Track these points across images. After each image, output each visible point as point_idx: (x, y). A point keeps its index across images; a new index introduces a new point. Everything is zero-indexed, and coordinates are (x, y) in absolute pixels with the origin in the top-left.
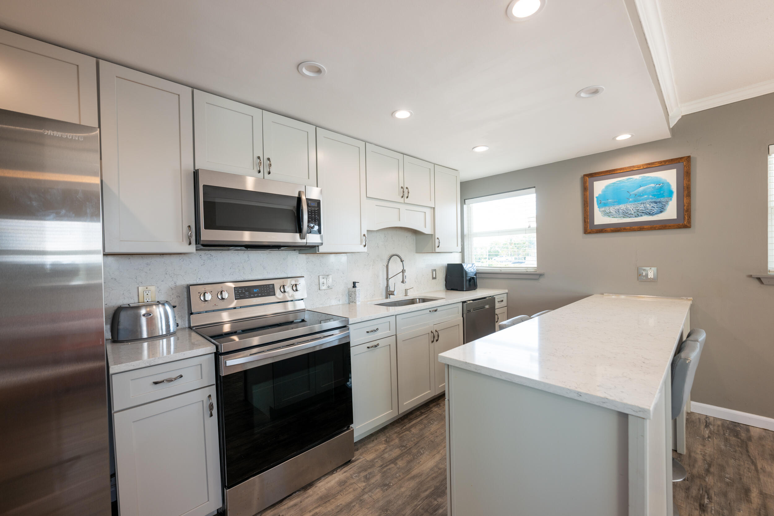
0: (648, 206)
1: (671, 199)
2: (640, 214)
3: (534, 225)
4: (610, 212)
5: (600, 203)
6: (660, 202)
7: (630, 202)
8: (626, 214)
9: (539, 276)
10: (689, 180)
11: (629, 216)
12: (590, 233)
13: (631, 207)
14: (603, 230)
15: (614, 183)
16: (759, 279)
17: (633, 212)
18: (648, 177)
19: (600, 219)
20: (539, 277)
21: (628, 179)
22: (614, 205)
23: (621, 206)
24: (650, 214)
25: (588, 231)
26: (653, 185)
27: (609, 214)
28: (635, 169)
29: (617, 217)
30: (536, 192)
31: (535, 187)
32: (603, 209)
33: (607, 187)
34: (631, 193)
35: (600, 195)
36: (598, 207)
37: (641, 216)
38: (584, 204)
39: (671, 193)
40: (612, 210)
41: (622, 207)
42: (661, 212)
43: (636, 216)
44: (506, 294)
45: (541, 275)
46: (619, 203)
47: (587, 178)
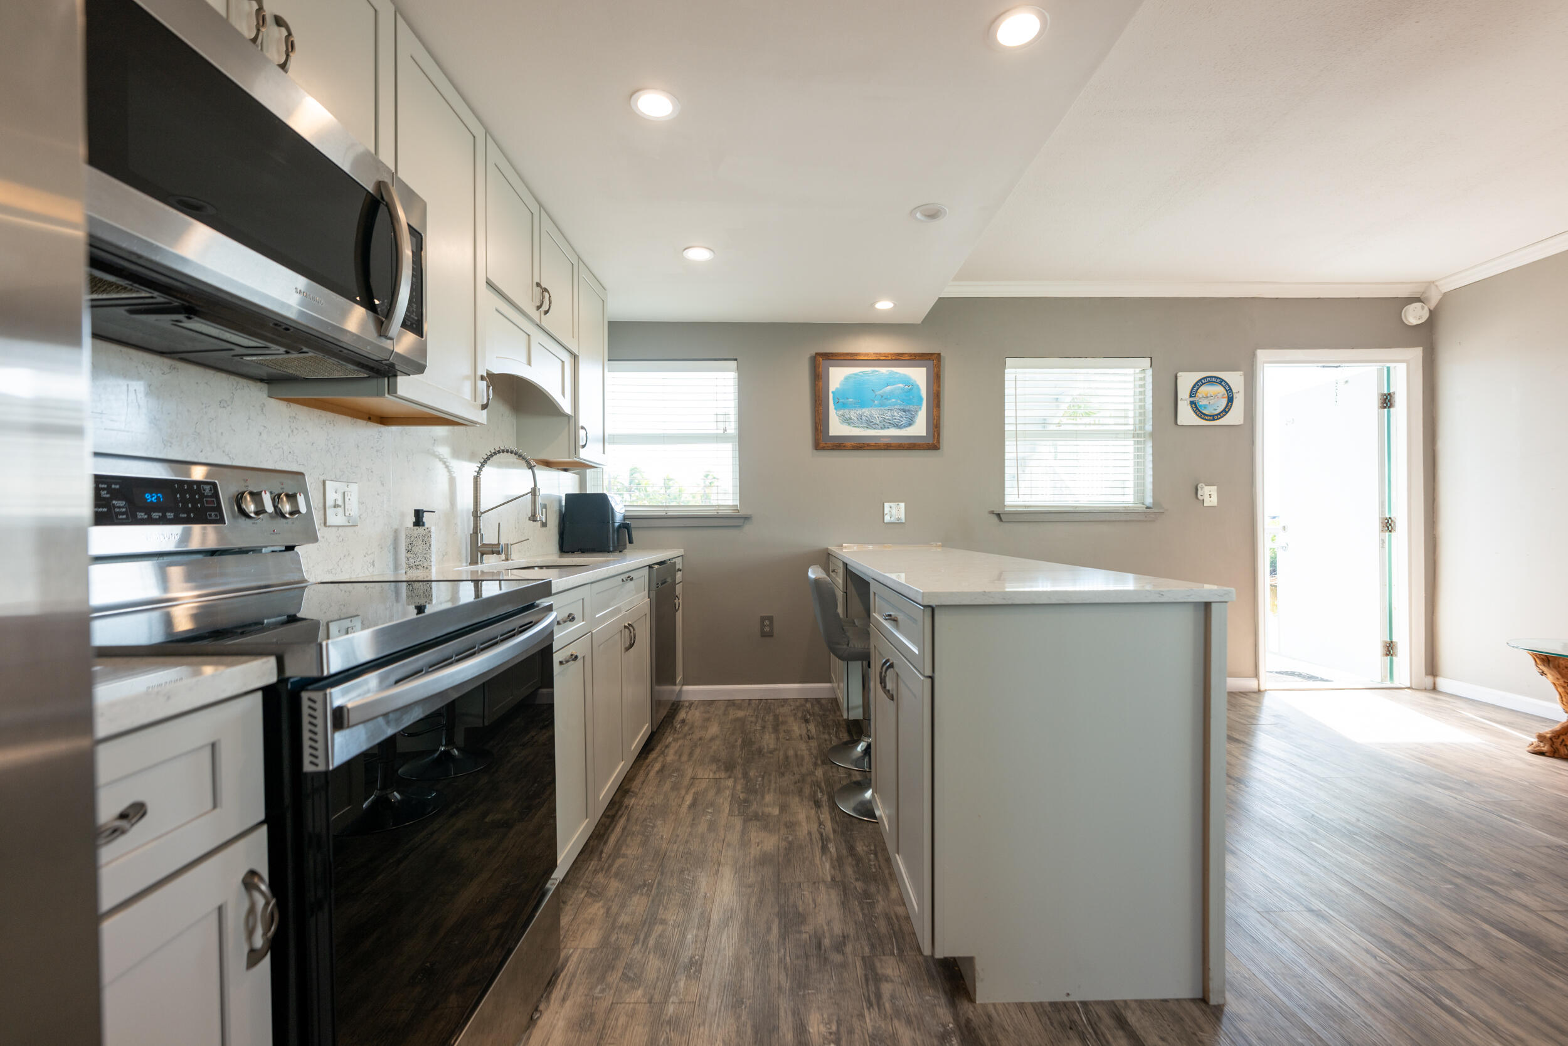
0: (896, 414)
1: (920, 408)
2: (886, 425)
3: (732, 428)
4: (851, 419)
5: (837, 403)
6: (909, 411)
7: (875, 406)
8: (870, 424)
9: (743, 520)
10: (939, 386)
11: (874, 426)
12: (823, 449)
13: (874, 413)
14: (840, 445)
15: (855, 374)
16: (998, 515)
17: (878, 422)
18: (896, 373)
19: (837, 428)
20: (744, 523)
21: (873, 371)
22: (855, 408)
23: (864, 410)
24: (898, 426)
25: (821, 445)
26: (901, 385)
27: (848, 421)
28: (882, 358)
29: (858, 427)
30: (739, 370)
31: (736, 360)
32: (841, 412)
33: (847, 378)
34: (877, 393)
35: (837, 389)
36: (835, 409)
37: (888, 428)
38: (816, 401)
39: (921, 399)
40: (853, 414)
41: (866, 412)
42: (910, 425)
43: (882, 428)
44: (680, 557)
45: (747, 518)
46: (862, 405)
47: (821, 359)
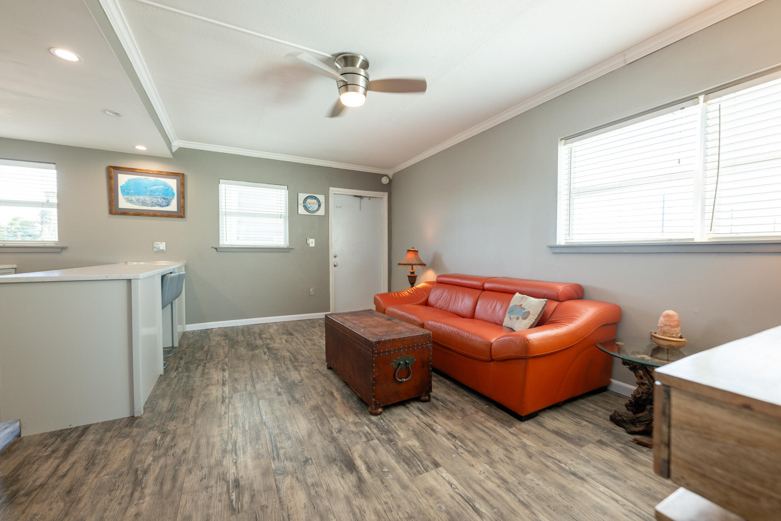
0: (159, 200)
1: (173, 198)
2: (154, 205)
3: (54, 200)
4: (132, 200)
5: (123, 192)
6: (167, 199)
7: (147, 195)
8: (144, 203)
9: (60, 249)
10: (184, 189)
11: (146, 205)
12: (115, 214)
13: (148, 199)
14: (125, 213)
15: (135, 179)
16: (216, 249)
17: (149, 203)
18: (159, 180)
19: (123, 203)
20: (61, 250)
21: (145, 178)
22: (135, 195)
23: (140, 197)
24: (161, 206)
25: (114, 212)
26: (162, 187)
27: (131, 201)
28: (150, 172)
29: (137, 205)
30: (56, 169)
31: (55, 164)
32: (126, 197)
33: (129, 180)
34: (148, 189)
35: (123, 185)
36: (122, 195)
37: (155, 206)
38: (110, 190)
39: (174, 194)
40: (133, 198)
41: (142, 198)
42: (168, 205)
43: (151, 206)
44: (14, 269)
45: (63, 248)
46: (139, 195)
47: (112, 169)
